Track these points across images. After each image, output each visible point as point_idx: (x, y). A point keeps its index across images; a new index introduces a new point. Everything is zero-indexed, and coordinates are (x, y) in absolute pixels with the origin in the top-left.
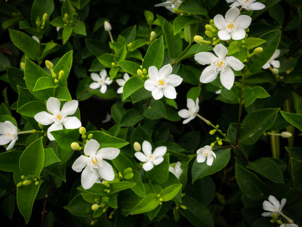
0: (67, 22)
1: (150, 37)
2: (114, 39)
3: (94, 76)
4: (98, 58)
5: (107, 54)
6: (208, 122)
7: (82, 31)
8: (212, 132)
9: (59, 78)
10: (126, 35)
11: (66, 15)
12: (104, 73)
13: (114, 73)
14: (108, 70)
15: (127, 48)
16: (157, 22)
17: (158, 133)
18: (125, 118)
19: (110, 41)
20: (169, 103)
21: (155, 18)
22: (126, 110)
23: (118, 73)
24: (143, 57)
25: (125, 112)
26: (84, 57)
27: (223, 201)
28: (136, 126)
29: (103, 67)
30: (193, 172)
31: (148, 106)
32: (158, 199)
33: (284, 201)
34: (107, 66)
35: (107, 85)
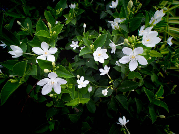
0: (70, 17)
1: (98, 36)
2: (85, 32)
3: (73, 42)
4: (77, 36)
5: (81, 36)
6: (110, 77)
7: (74, 23)
8: (110, 82)
9: (53, 34)
10: (90, 32)
11: (70, 14)
12: (77, 43)
13: (80, 44)
14: (79, 42)
15: (89, 37)
16: (103, 32)
17: (88, 71)
18: (79, 61)
19: (84, 31)
20: (96, 62)
21: (103, 30)
22: (80, 59)
23: (82, 45)
24: (93, 42)
25: (80, 60)
26: (73, 35)
27: (101, 101)
28: (82, 66)
29: (77, 40)
30: (96, 93)
31: (88, 61)
32: (79, 101)
33: (128, 121)
34: (79, 40)
35: (76, 47)
